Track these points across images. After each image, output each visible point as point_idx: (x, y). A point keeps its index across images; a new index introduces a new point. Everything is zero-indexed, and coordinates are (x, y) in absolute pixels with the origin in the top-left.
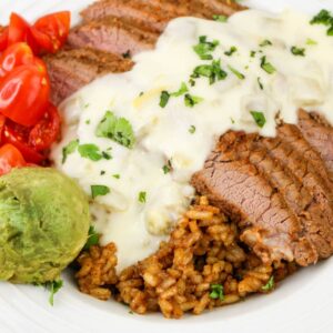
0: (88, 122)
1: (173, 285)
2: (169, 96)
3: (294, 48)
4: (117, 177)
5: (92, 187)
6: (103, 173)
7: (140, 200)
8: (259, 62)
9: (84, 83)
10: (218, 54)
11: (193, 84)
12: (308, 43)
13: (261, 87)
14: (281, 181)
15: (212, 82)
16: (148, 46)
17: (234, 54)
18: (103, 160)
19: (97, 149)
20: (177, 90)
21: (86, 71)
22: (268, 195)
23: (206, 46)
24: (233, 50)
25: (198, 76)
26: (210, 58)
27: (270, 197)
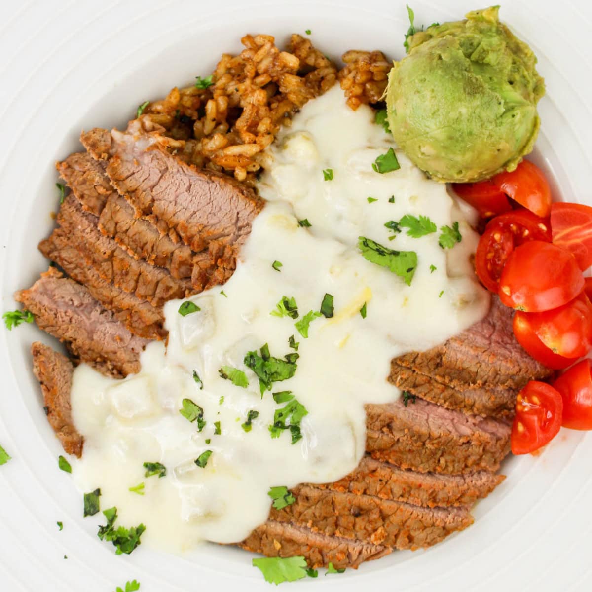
0: (433, 268)
1: (259, 63)
2: (322, 312)
3: (163, 474)
4: (371, 200)
5: (399, 167)
6: (392, 200)
7: (331, 171)
8: (206, 418)
9: (459, 339)
10: (268, 409)
11: (292, 342)
12: (142, 487)
13: (196, 375)
14: (143, 228)
15: (264, 349)
16: (378, 411)
17: (245, 418)
18: (397, 219)
19: (409, 233)
20: (312, 324)
21: (459, 356)
22: (156, 203)
23: (288, 421)
24: (248, 424)
25: (288, 357)
26: (278, 397)
27: (153, 200)
